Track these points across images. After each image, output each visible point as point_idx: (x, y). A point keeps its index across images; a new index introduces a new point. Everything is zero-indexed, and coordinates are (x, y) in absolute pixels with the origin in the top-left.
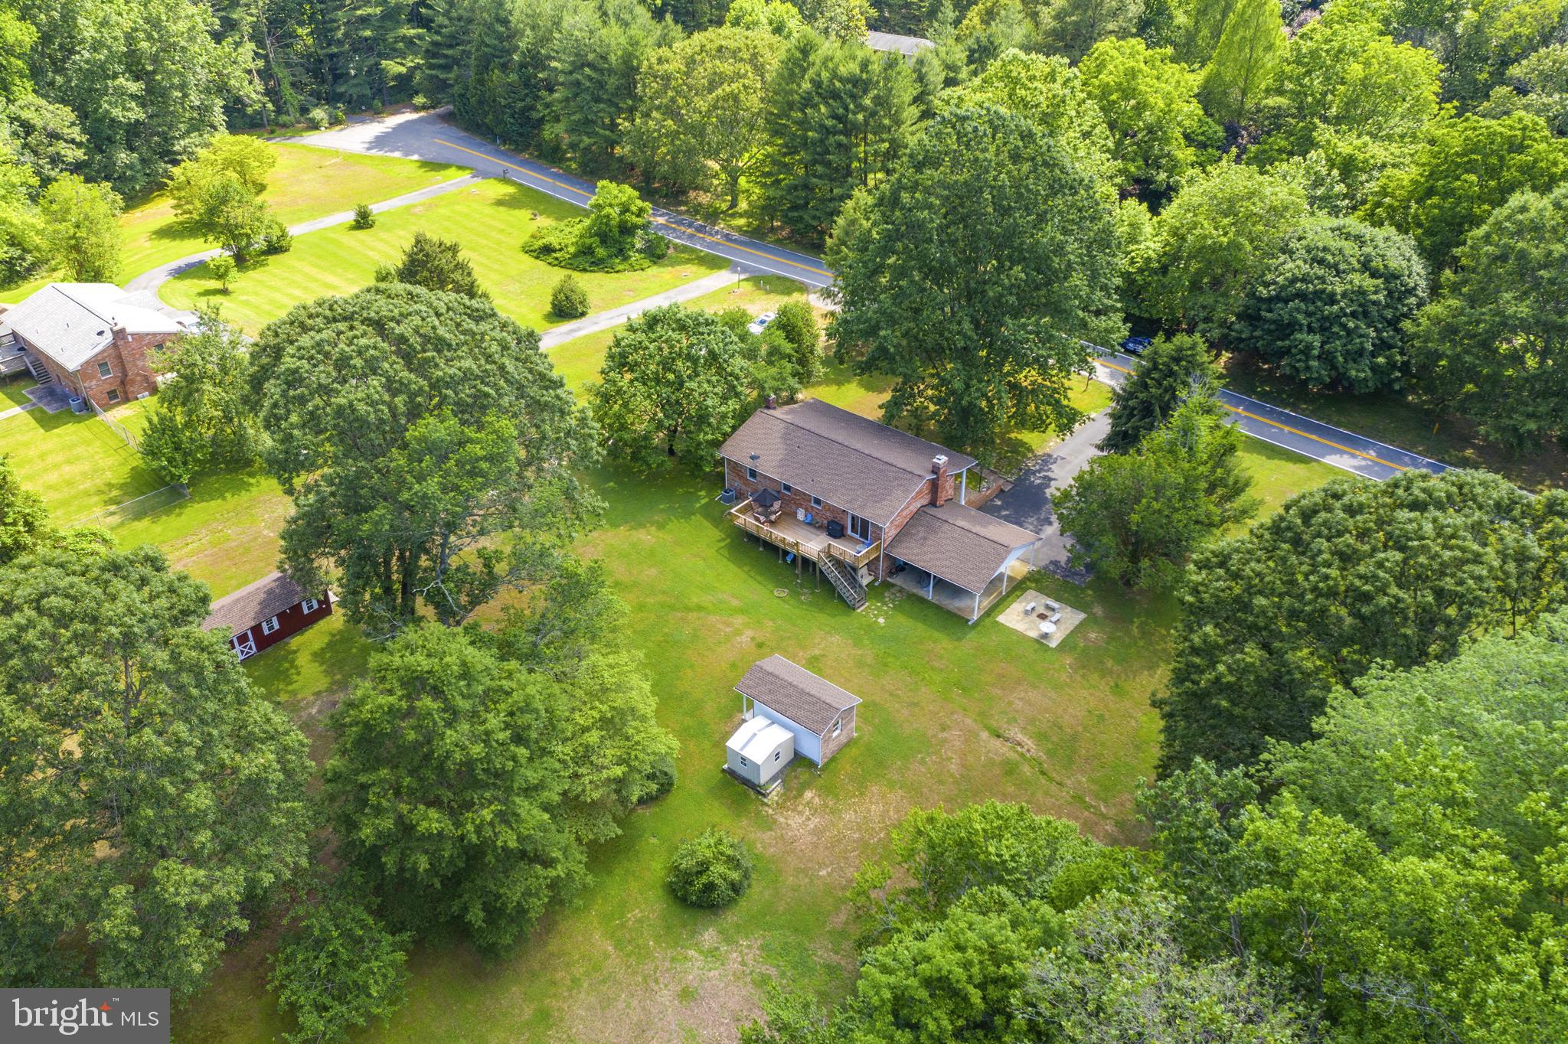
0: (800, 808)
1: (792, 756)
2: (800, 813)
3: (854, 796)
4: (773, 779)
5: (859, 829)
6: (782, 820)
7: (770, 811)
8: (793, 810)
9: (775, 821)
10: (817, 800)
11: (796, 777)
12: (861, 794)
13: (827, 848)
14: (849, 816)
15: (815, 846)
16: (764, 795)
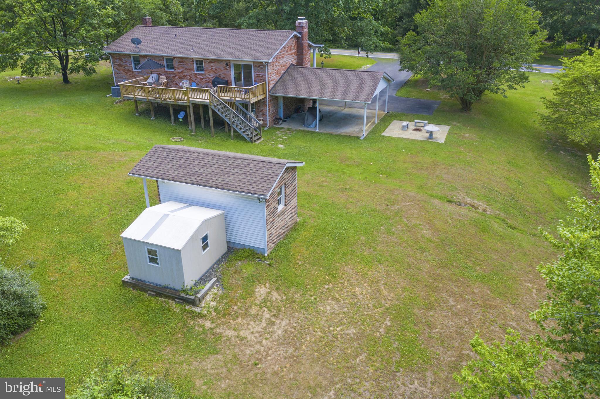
0: (254, 310)
1: (225, 250)
2: (256, 317)
3: (325, 282)
4: (204, 279)
5: (353, 322)
6: (230, 333)
7: (208, 324)
8: (244, 316)
9: (218, 338)
10: (275, 295)
11: (236, 272)
12: (334, 277)
13: (315, 360)
14: (328, 307)
15: (295, 360)
16: (193, 303)
